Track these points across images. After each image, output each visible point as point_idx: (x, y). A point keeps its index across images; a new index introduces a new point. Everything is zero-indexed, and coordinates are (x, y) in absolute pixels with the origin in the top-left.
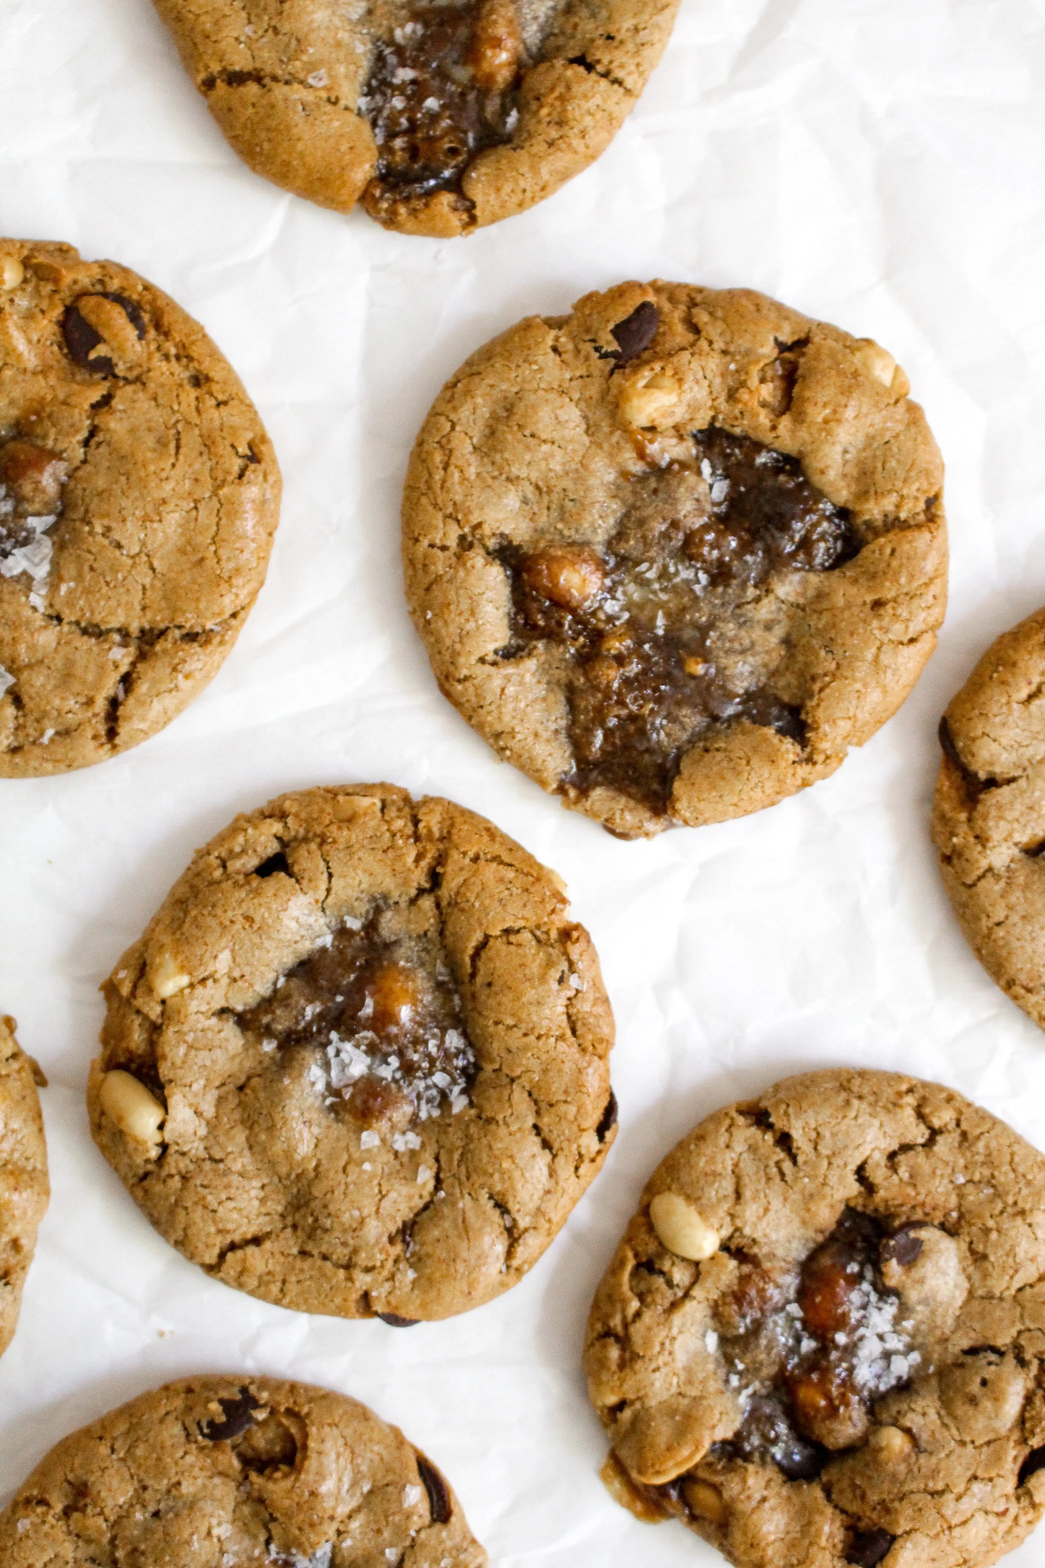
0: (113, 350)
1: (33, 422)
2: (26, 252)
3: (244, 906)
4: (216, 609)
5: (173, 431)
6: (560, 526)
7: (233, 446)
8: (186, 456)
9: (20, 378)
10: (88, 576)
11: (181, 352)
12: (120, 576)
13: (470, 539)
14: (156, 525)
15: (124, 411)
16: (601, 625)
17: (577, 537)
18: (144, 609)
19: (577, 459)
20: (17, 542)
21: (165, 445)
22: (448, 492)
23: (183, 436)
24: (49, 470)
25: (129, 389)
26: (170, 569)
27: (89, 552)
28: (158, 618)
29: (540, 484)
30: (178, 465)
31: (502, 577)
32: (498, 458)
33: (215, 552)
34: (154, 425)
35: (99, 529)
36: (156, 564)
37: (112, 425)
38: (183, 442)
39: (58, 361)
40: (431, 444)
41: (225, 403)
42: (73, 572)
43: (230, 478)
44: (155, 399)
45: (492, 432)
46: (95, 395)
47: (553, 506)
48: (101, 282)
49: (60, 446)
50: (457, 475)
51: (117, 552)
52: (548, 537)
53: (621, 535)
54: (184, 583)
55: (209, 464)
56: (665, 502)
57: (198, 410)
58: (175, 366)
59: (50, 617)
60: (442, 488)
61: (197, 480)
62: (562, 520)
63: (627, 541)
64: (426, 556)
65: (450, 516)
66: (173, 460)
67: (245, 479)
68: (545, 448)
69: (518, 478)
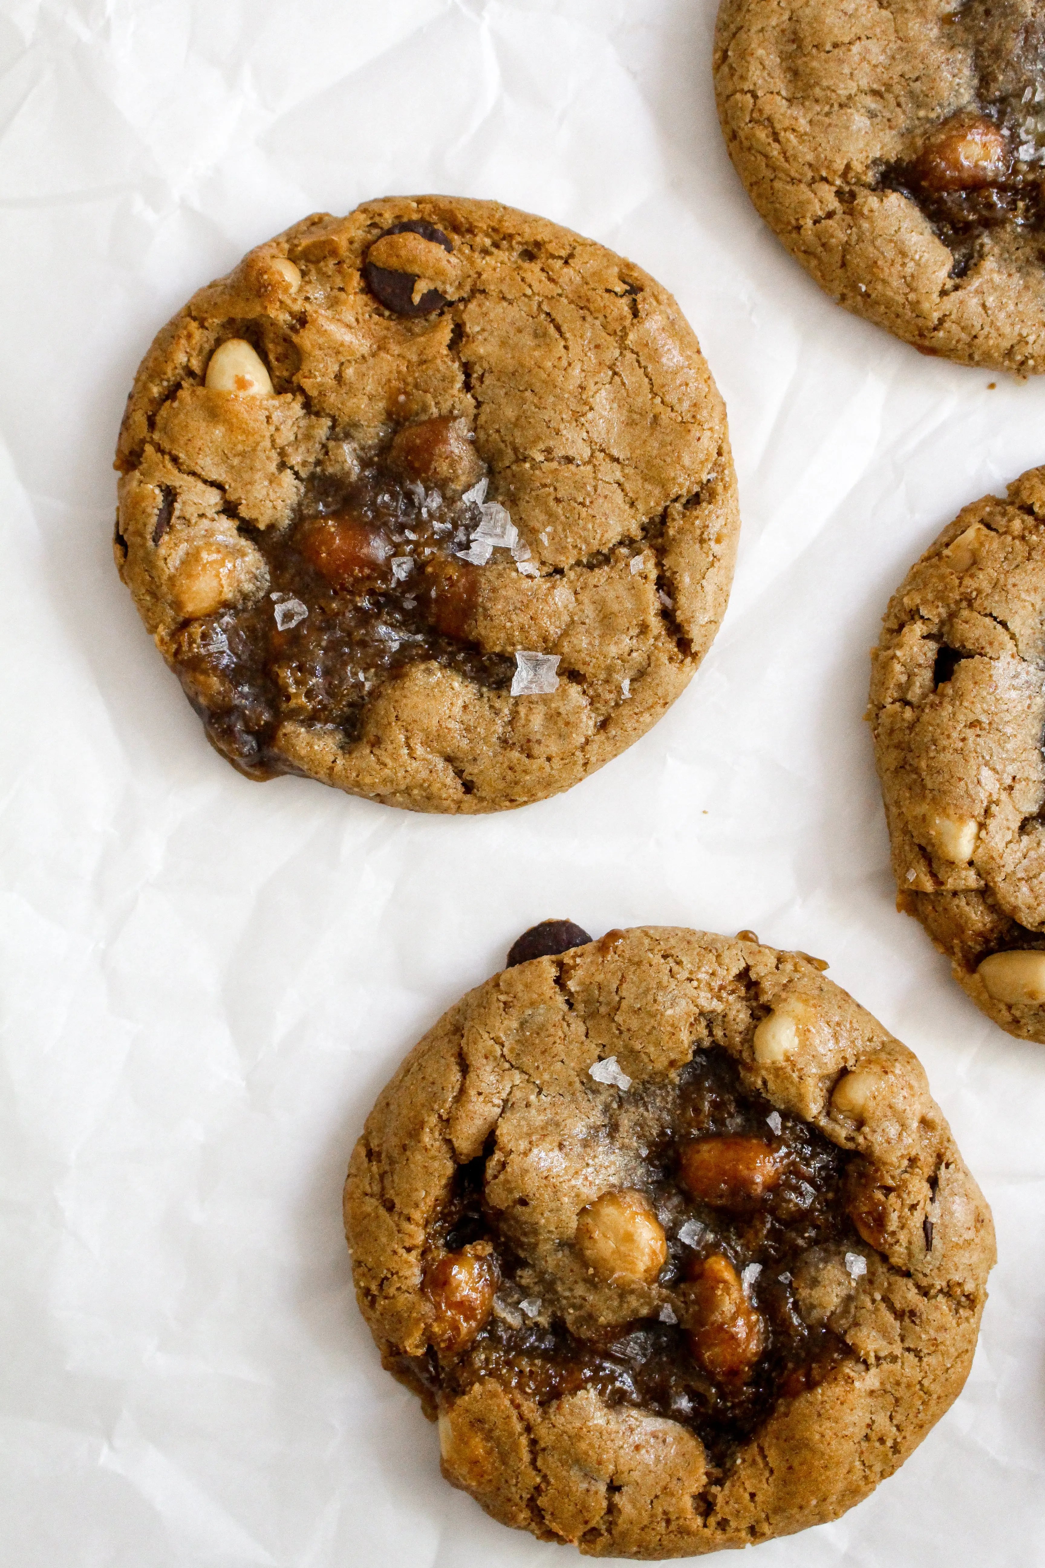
0: (432, 279)
1: (406, 403)
2: (286, 246)
3: (961, 717)
4: (702, 456)
5: (543, 316)
6: (922, 113)
7: (608, 291)
8: (572, 330)
9: (364, 368)
10: (559, 510)
11: (496, 237)
12: (589, 488)
13: (847, 189)
14: (590, 415)
15: (483, 330)
16: (1030, 177)
17: (947, 111)
18: (632, 504)
19: (893, 38)
20: (467, 527)
21: (545, 334)
22: (795, 158)
23: (554, 315)
24: (452, 435)
25: (472, 306)
26: (633, 450)
27: (545, 486)
28: (652, 504)
29: (875, 86)
30: (570, 344)
31: (903, 202)
32: (817, 91)
33: (663, 402)
34: (519, 324)
35: (540, 457)
36: (615, 453)
37: (482, 351)
38: (559, 320)
39: (388, 329)
40: (745, 127)
41: (571, 256)
42: (543, 517)
43: (627, 323)
44: (504, 298)
45: (794, 74)
46: (445, 334)
47: (902, 100)
48: (374, 225)
49: (446, 407)
50: (792, 137)
51: (572, 467)
52: (919, 131)
53: (985, 79)
54: (655, 452)
55: (598, 323)
56: (1004, 15)
57: (551, 280)
58: (502, 255)
59: (549, 575)
60: (787, 160)
61: (597, 347)
62: (919, 107)
63: (995, 79)
64: (818, 236)
65: (813, 180)
66: (563, 343)
67: (642, 314)
68: (856, 48)
69: (850, 97)
